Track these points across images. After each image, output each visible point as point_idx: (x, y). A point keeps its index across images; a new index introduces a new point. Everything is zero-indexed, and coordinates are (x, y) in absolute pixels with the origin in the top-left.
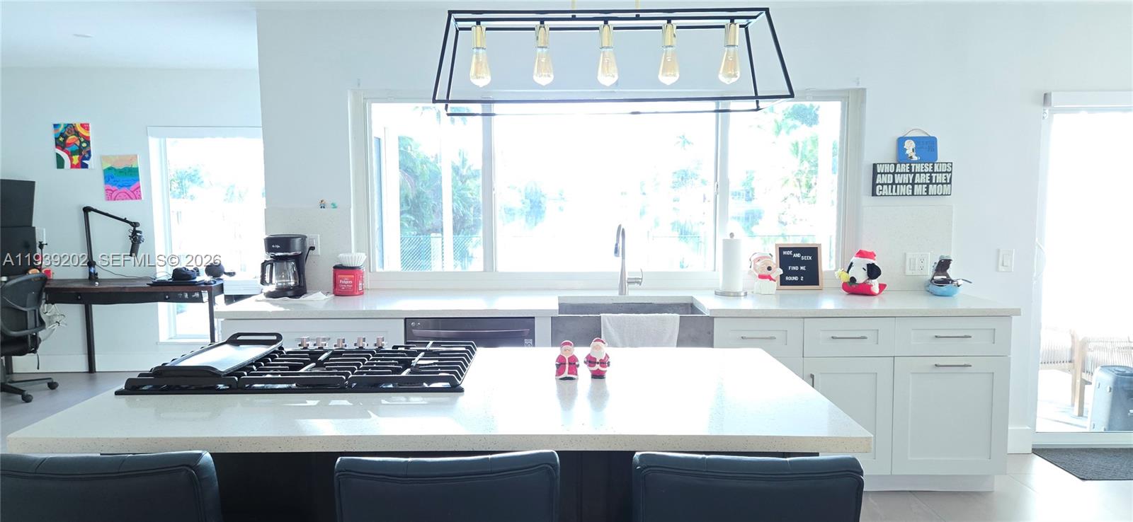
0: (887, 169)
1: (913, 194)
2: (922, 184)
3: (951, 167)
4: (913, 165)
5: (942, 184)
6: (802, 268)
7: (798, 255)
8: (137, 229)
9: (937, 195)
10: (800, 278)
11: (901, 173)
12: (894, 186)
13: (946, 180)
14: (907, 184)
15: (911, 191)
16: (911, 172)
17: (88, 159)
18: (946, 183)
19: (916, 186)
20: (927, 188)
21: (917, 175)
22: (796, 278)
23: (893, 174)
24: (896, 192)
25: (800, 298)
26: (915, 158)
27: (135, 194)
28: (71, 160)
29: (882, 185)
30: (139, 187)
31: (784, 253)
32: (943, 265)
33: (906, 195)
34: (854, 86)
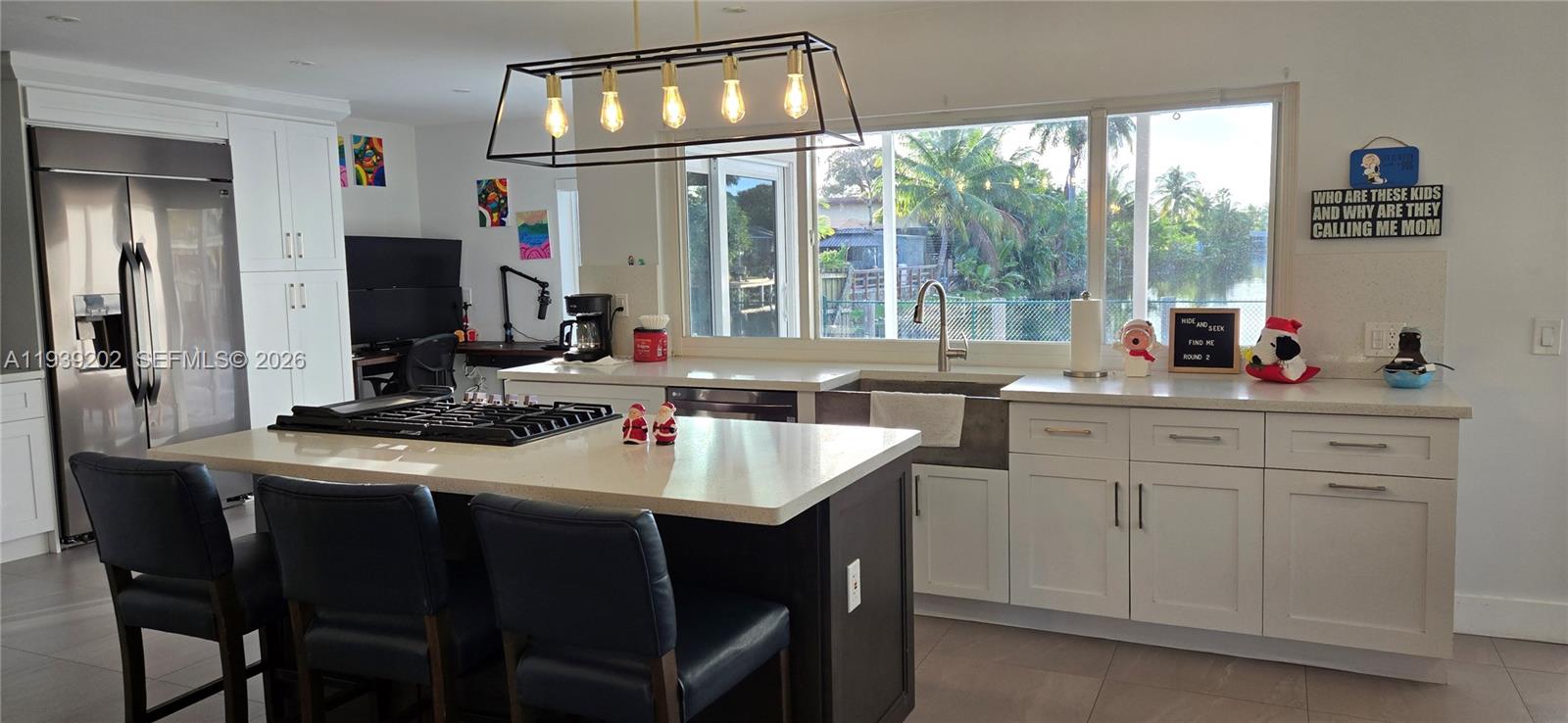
0: (1330, 199)
1: (1374, 235)
2: (1390, 219)
3: (1441, 192)
4: (1374, 192)
5: (1425, 218)
6: (1208, 342)
7: (1204, 325)
8: (546, 289)
9: (1416, 235)
10: (1204, 357)
11: (1353, 204)
12: (1342, 224)
13: (1432, 212)
14: (1363, 221)
15: (1370, 230)
16: (1369, 202)
17: (505, 216)
18: (1433, 218)
19: (1379, 223)
20: (1399, 225)
21: (1382, 207)
22: (1198, 357)
23: (1340, 206)
24: (1345, 232)
25: (1202, 387)
26: (1379, 181)
27: (544, 252)
28: (492, 219)
29: (1323, 222)
30: (548, 245)
31: (1183, 321)
32: (1410, 342)
33: (1362, 236)
34: (1282, 80)
